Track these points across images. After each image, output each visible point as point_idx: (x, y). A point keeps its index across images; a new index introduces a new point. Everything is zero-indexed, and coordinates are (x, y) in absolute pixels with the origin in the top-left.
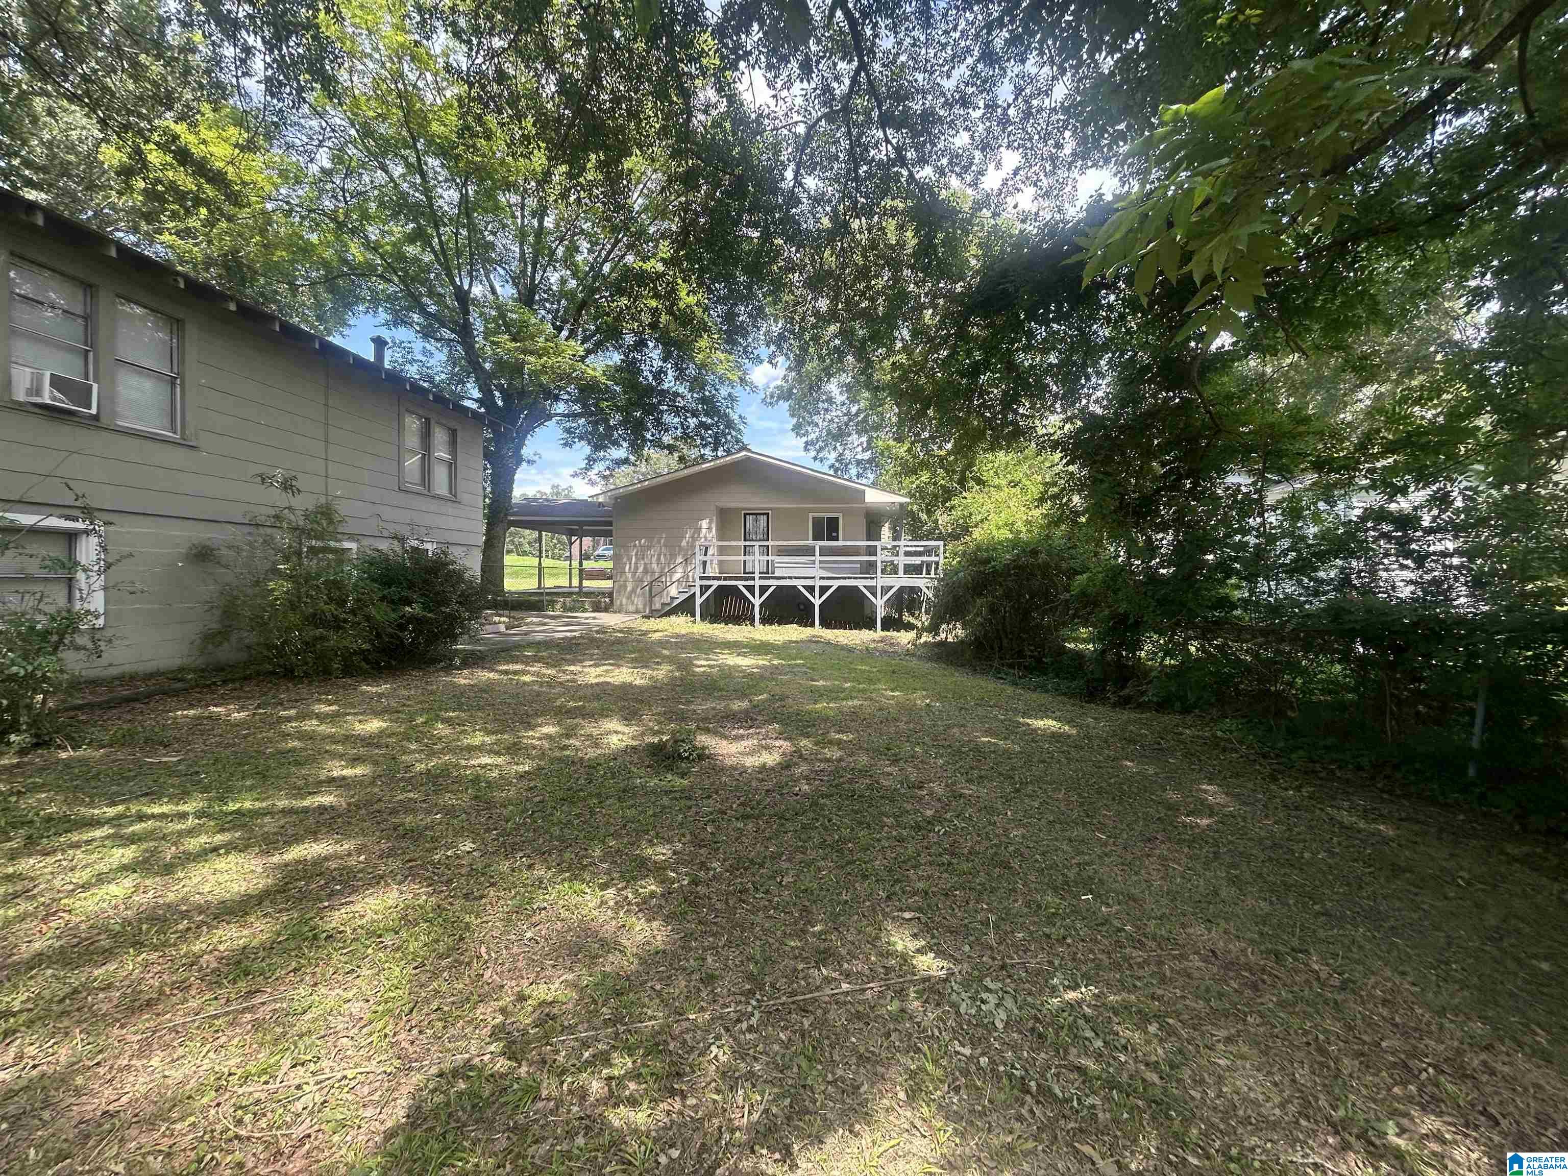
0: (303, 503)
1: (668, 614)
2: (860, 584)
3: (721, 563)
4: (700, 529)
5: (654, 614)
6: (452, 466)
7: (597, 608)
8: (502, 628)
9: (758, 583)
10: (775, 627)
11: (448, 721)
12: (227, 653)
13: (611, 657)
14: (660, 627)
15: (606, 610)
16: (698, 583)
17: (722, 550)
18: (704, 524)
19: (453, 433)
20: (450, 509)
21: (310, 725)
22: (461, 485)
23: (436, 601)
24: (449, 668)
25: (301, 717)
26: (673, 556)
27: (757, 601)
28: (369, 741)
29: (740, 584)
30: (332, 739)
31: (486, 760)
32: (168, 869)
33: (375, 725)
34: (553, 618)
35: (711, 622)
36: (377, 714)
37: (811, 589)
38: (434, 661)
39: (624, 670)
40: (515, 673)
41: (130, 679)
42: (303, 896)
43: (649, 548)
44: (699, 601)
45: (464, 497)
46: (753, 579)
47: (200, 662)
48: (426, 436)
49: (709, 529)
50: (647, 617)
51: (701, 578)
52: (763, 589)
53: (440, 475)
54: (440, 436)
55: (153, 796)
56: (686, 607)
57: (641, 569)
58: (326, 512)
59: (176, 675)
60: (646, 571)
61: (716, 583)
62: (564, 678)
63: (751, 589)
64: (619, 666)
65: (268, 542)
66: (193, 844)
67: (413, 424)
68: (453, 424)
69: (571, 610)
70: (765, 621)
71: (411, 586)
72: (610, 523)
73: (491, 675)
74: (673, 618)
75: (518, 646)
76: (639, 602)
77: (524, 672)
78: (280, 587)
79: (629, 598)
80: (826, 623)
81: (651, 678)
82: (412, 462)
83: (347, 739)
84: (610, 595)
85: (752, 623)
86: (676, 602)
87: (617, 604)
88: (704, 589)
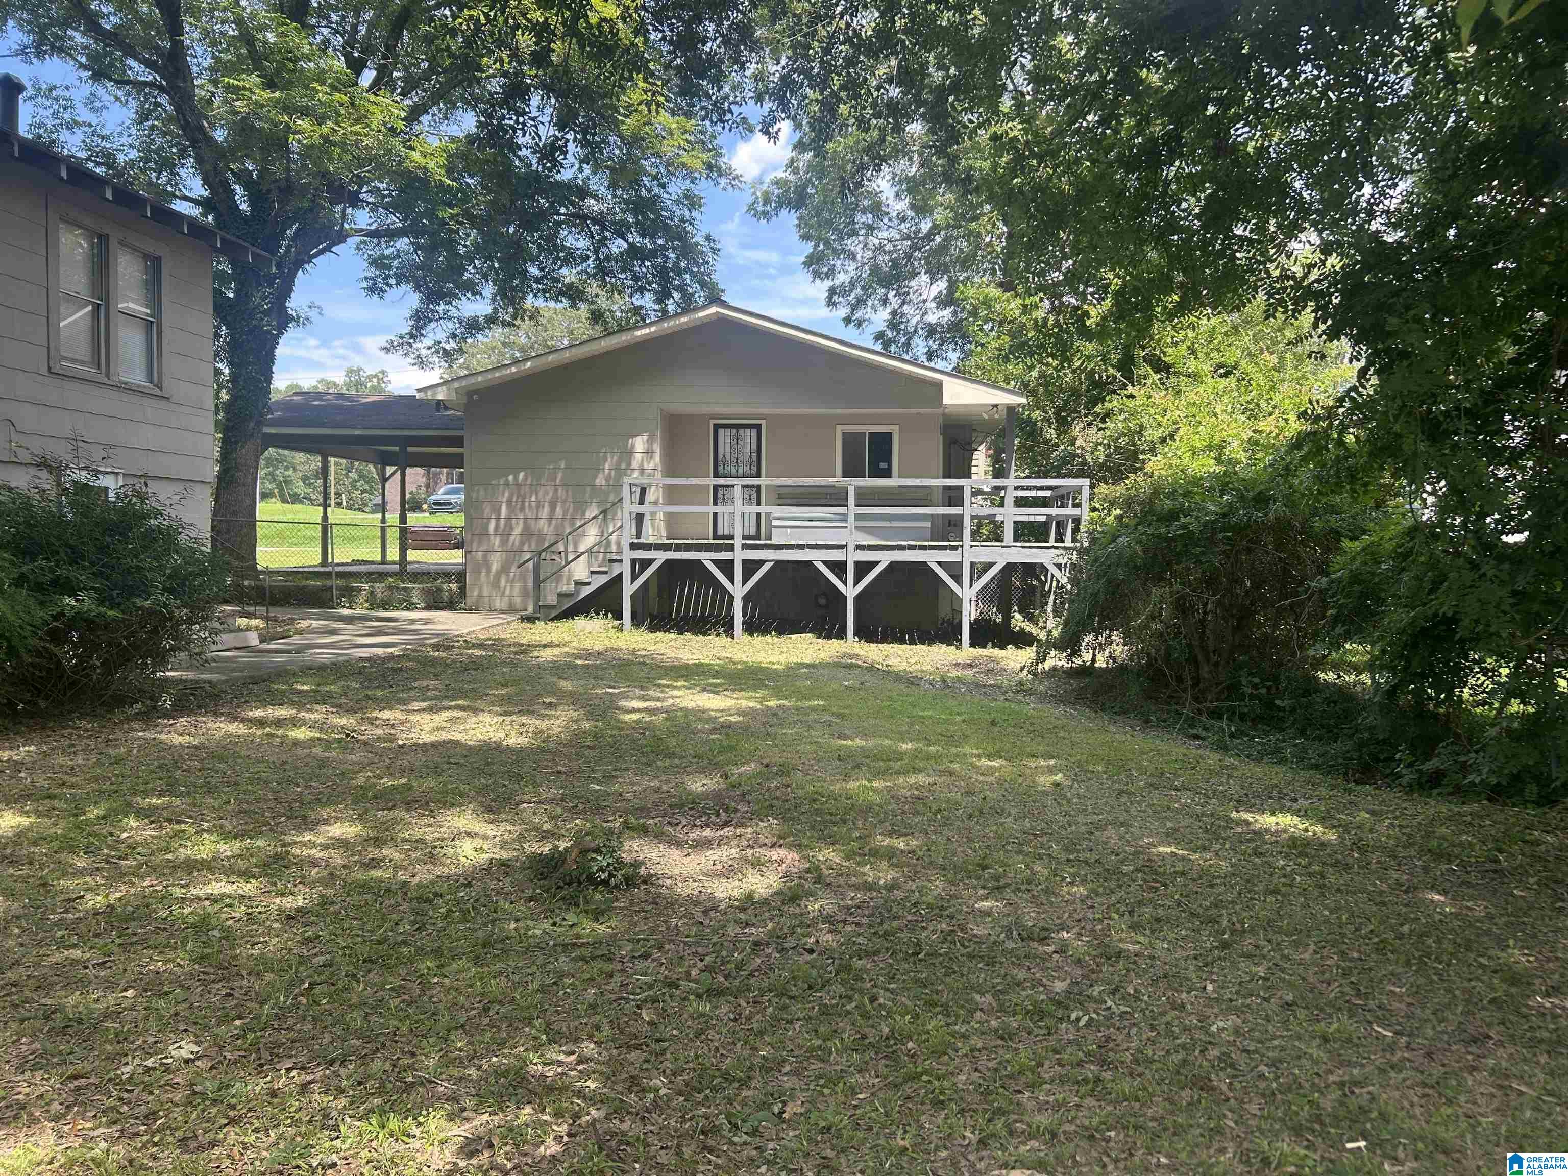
1: (570, 614)
2: (931, 558)
3: (671, 519)
4: (630, 453)
5: (543, 613)
6: (152, 328)
7: (435, 603)
8: (253, 639)
9: (739, 556)
10: (772, 639)
13: (462, 694)
14: (554, 637)
15: (451, 606)
16: (628, 555)
17: (672, 495)
18: (640, 444)
19: (154, 265)
20: (151, 408)
22: (171, 364)
24: (151, 715)
26: (580, 506)
27: (738, 591)
29: (706, 558)
31: (219, 887)
34: (350, 620)
35: (653, 629)
37: (839, 568)
39: (487, 718)
40: (279, 723)
43: (535, 488)
44: (629, 589)
45: (176, 388)
46: (731, 548)
48: (101, 270)
49: (649, 453)
50: (531, 619)
51: (634, 546)
52: (750, 567)
53: (130, 345)
54: (127, 270)
56: (604, 601)
57: (518, 530)
60: (527, 534)
61: (661, 557)
62: (370, 732)
63: (727, 567)
64: (475, 711)
67: (75, 246)
68: (151, 247)
69: (385, 605)
70: (751, 628)
71: (75, 557)
72: (459, 442)
73: (234, 728)
74: (580, 623)
75: (282, 673)
76: (514, 593)
77: (295, 722)
79: (496, 584)
80: (865, 633)
81: (538, 733)
82: (74, 321)
84: (460, 576)
85: (729, 630)
86: (586, 591)
87: (472, 594)
88: (639, 566)
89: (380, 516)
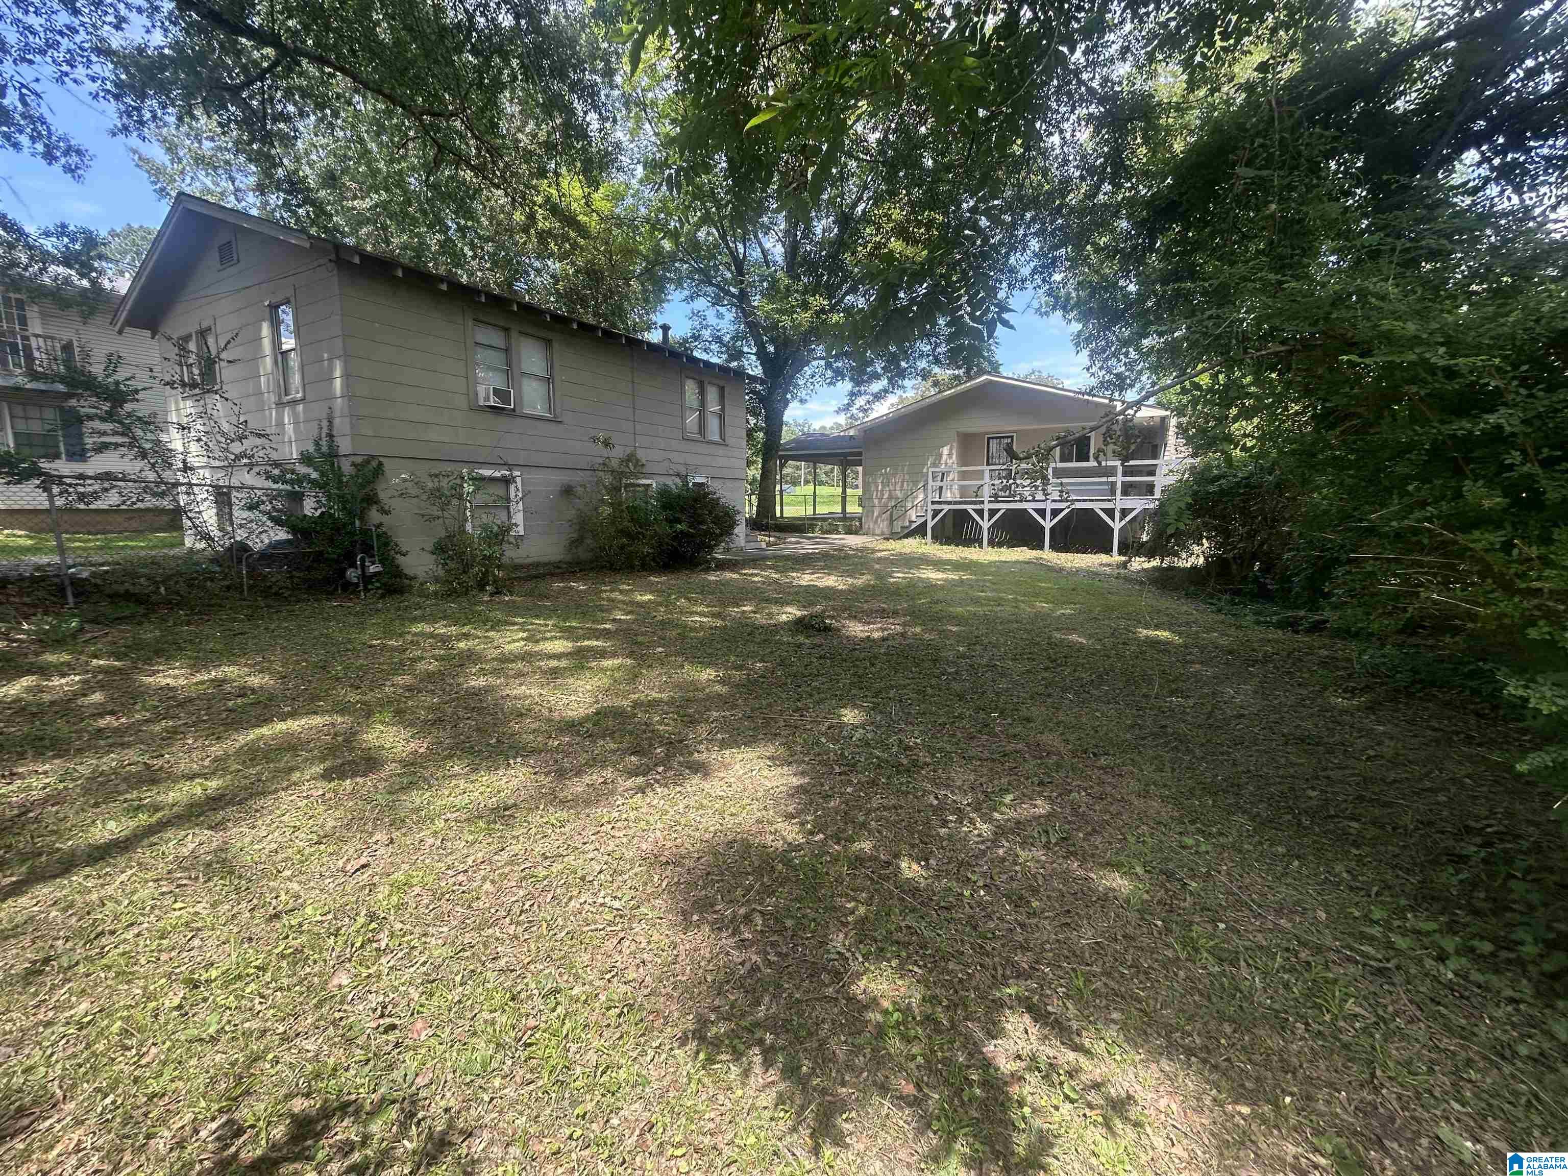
0: (617, 453)
1: (906, 536)
2: (1096, 507)
3: (962, 488)
4: (941, 456)
5: (893, 536)
6: (721, 416)
7: (849, 532)
8: (764, 545)
9: (987, 507)
10: (1002, 549)
11: (688, 599)
12: (583, 554)
15: (855, 532)
16: (931, 507)
17: (963, 476)
18: (945, 450)
19: (722, 390)
20: (721, 451)
21: (616, 595)
22: (729, 431)
23: (696, 520)
24: (708, 570)
25: (612, 591)
26: (915, 483)
27: (985, 524)
28: (640, 605)
29: (969, 508)
30: (624, 602)
31: (699, 619)
32: (537, 641)
33: (648, 597)
34: (808, 538)
35: (942, 544)
36: (651, 592)
37: (1042, 512)
38: (697, 565)
39: (833, 578)
40: (752, 575)
41: (537, 565)
42: (584, 657)
43: (895, 475)
44: (930, 524)
45: (730, 441)
46: (985, 503)
47: (568, 558)
48: (702, 393)
49: (950, 455)
50: (888, 539)
51: (933, 503)
52: (993, 512)
53: (713, 424)
54: (712, 394)
55: (537, 617)
56: (920, 530)
57: (886, 496)
58: (631, 458)
59: (557, 565)
60: (890, 497)
61: (946, 508)
63: (980, 512)
64: (830, 575)
65: (599, 482)
66: (548, 635)
67: (691, 388)
68: (722, 383)
69: (827, 532)
70: (991, 543)
71: (683, 510)
72: (860, 454)
73: (735, 576)
74: (910, 541)
75: (765, 558)
76: (883, 526)
78: (607, 510)
79: (875, 522)
80: (1054, 547)
82: (692, 419)
83: (632, 603)
84: (860, 519)
85: (981, 546)
86: (914, 526)
87: (865, 526)
88: (936, 513)
89: (840, 490)
